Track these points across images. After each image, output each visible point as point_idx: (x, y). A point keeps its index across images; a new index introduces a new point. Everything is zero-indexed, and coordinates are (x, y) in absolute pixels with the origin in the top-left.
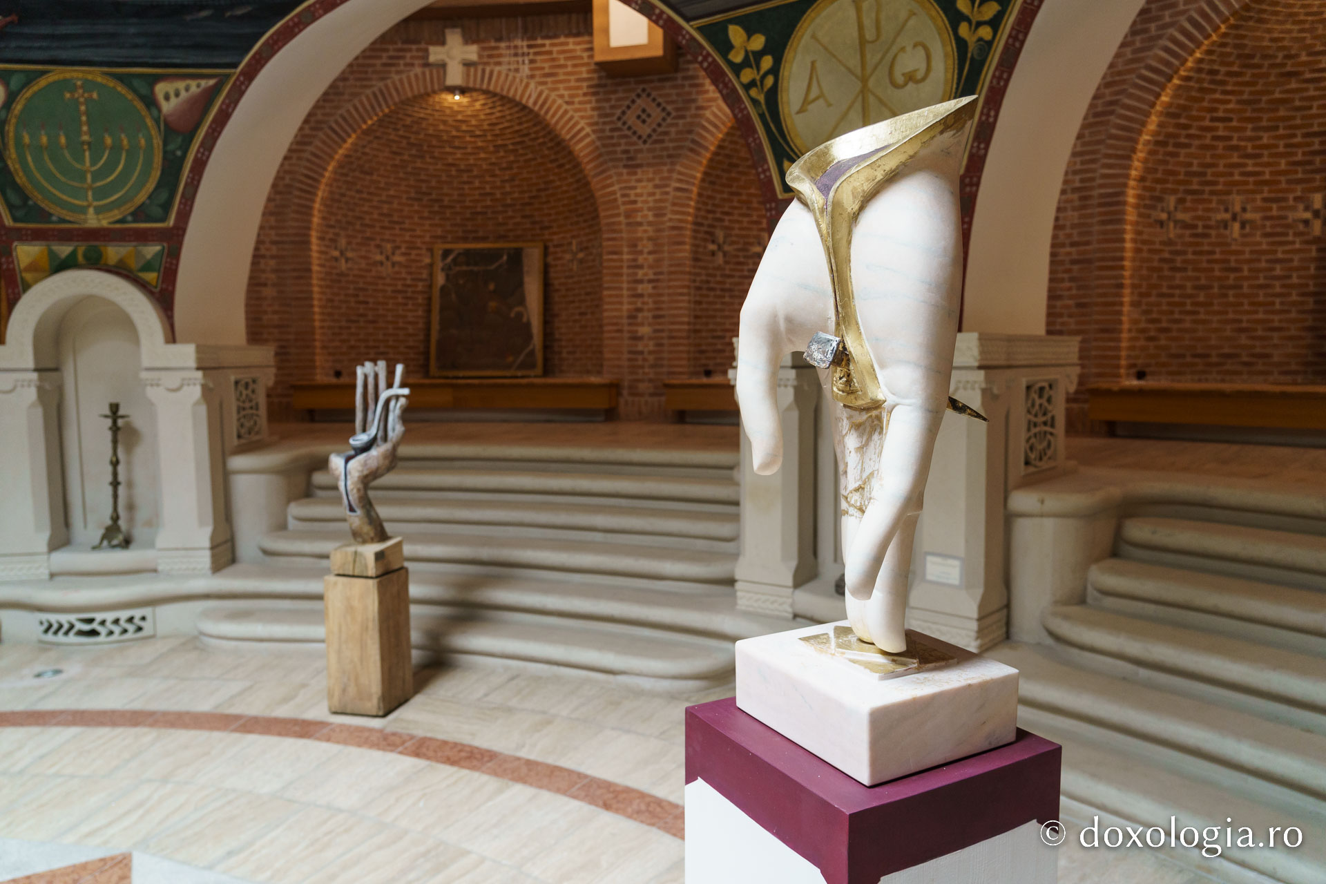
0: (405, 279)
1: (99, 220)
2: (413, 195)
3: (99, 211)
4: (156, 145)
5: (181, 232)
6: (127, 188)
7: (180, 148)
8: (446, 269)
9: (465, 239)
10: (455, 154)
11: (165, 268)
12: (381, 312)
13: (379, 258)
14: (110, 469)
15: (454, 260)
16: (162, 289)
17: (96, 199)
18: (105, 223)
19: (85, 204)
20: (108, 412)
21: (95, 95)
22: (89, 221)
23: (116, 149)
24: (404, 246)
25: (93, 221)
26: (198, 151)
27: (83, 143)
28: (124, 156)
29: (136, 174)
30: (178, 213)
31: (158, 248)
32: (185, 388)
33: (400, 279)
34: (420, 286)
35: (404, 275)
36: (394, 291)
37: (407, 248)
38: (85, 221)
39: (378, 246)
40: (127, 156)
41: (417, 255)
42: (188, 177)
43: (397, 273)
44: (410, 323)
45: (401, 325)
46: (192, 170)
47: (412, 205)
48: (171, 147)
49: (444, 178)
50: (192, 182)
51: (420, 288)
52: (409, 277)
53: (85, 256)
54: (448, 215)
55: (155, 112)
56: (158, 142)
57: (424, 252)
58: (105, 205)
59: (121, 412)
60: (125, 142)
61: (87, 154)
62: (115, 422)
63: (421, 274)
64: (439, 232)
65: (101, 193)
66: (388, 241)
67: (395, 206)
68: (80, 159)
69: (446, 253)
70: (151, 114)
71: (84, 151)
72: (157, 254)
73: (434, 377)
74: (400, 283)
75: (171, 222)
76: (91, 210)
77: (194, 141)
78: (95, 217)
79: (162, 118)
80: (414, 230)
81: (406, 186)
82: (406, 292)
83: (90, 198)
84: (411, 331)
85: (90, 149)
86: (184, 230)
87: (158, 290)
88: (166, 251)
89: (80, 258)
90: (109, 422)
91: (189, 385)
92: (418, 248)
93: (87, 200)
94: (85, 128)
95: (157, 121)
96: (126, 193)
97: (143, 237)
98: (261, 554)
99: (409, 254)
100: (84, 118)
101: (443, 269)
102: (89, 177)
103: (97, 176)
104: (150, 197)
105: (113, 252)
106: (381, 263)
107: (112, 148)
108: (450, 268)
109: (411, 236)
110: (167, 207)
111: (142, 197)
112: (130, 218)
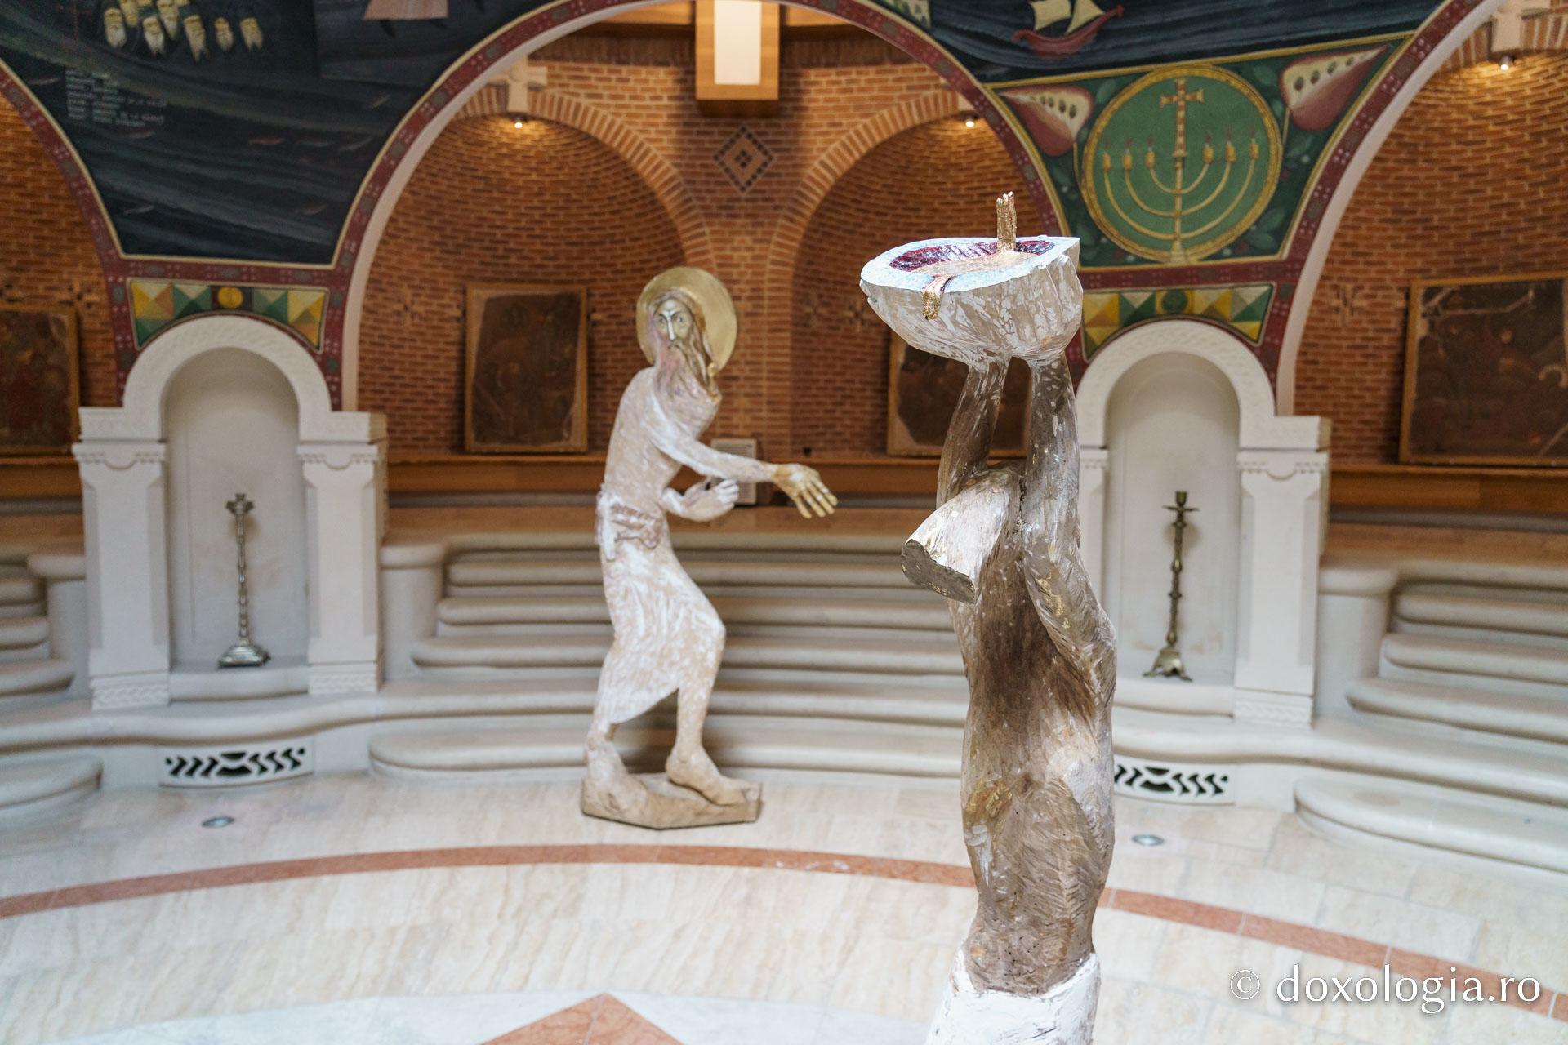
0: (1366, 330)
1: (1186, 256)
2: (1389, 215)
3: (1187, 244)
4: (1273, 152)
5: (1297, 266)
6: (1227, 212)
7: (1308, 152)
8: (1431, 315)
9: (1458, 272)
10: (1463, 152)
11: (1271, 314)
12: (1333, 375)
13: (1335, 302)
14: (1170, 575)
15: (1445, 303)
16: (1264, 343)
17: (1185, 230)
18: (1194, 261)
19: (1171, 237)
20: (1174, 504)
21: (1200, 96)
22: (1174, 259)
23: (1218, 163)
24: (1367, 285)
25: (1178, 258)
26: (1335, 153)
27: (1176, 159)
28: (1228, 170)
29: (1242, 193)
30: (1297, 239)
31: (1264, 289)
32: (1298, 476)
33: (1357, 330)
34: (1386, 339)
35: (1365, 325)
36: (1350, 347)
37: (1372, 288)
38: (1169, 259)
39: (1335, 287)
40: (1231, 171)
41: (1384, 297)
42: (1316, 190)
43: (1359, 322)
44: (1368, 389)
45: (1356, 392)
46: (1322, 181)
47: (1385, 230)
48: (1295, 152)
49: (1439, 188)
50: (1320, 197)
51: (1385, 342)
52: (1371, 327)
53: (1164, 303)
54: (1436, 239)
55: (1278, 107)
56: (1276, 148)
57: (1394, 292)
58: (1194, 237)
59: (1188, 505)
60: (1231, 152)
61: (1180, 173)
62: (1181, 516)
63: (1389, 322)
64: (1419, 263)
65: (1190, 223)
66: (1348, 280)
67: (1363, 232)
68: (1168, 179)
69: (1430, 293)
70: (1272, 110)
71: (1176, 169)
72: (1262, 297)
73: (1408, 464)
74: (1359, 335)
75: (1285, 253)
76: (1177, 245)
77: (1331, 140)
78: (1181, 253)
79: (1288, 113)
80: (1383, 263)
81: (1381, 204)
82: (1366, 347)
83: (1178, 229)
84: (1369, 400)
85: (1184, 166)
86: (1303, 263)
87: (1259, 344)
88: (1274, 292)
89: (1158, 307)
90: (1173, 515)
91: (1303, 472)
92: (1388, 288)
93: (1174, 232)
94: (1181, 140)
95: (1279, 120)
96: (1224, 221)
97: (1242, 275)
98: (1348, 706)
99: (1373, 296)
100: (1181, 127)
101: (1424, 315)
102: (1179, 201)
103: (1189, 200)
104: (1257, 223)
105: (1202, 297)
106: (1337, 310)
107: (1212, 162)
108: (1436, 312)
109: (1379, 272)
110: (1279, 234)
111: (1247, 222)
112: (1227, 252)
